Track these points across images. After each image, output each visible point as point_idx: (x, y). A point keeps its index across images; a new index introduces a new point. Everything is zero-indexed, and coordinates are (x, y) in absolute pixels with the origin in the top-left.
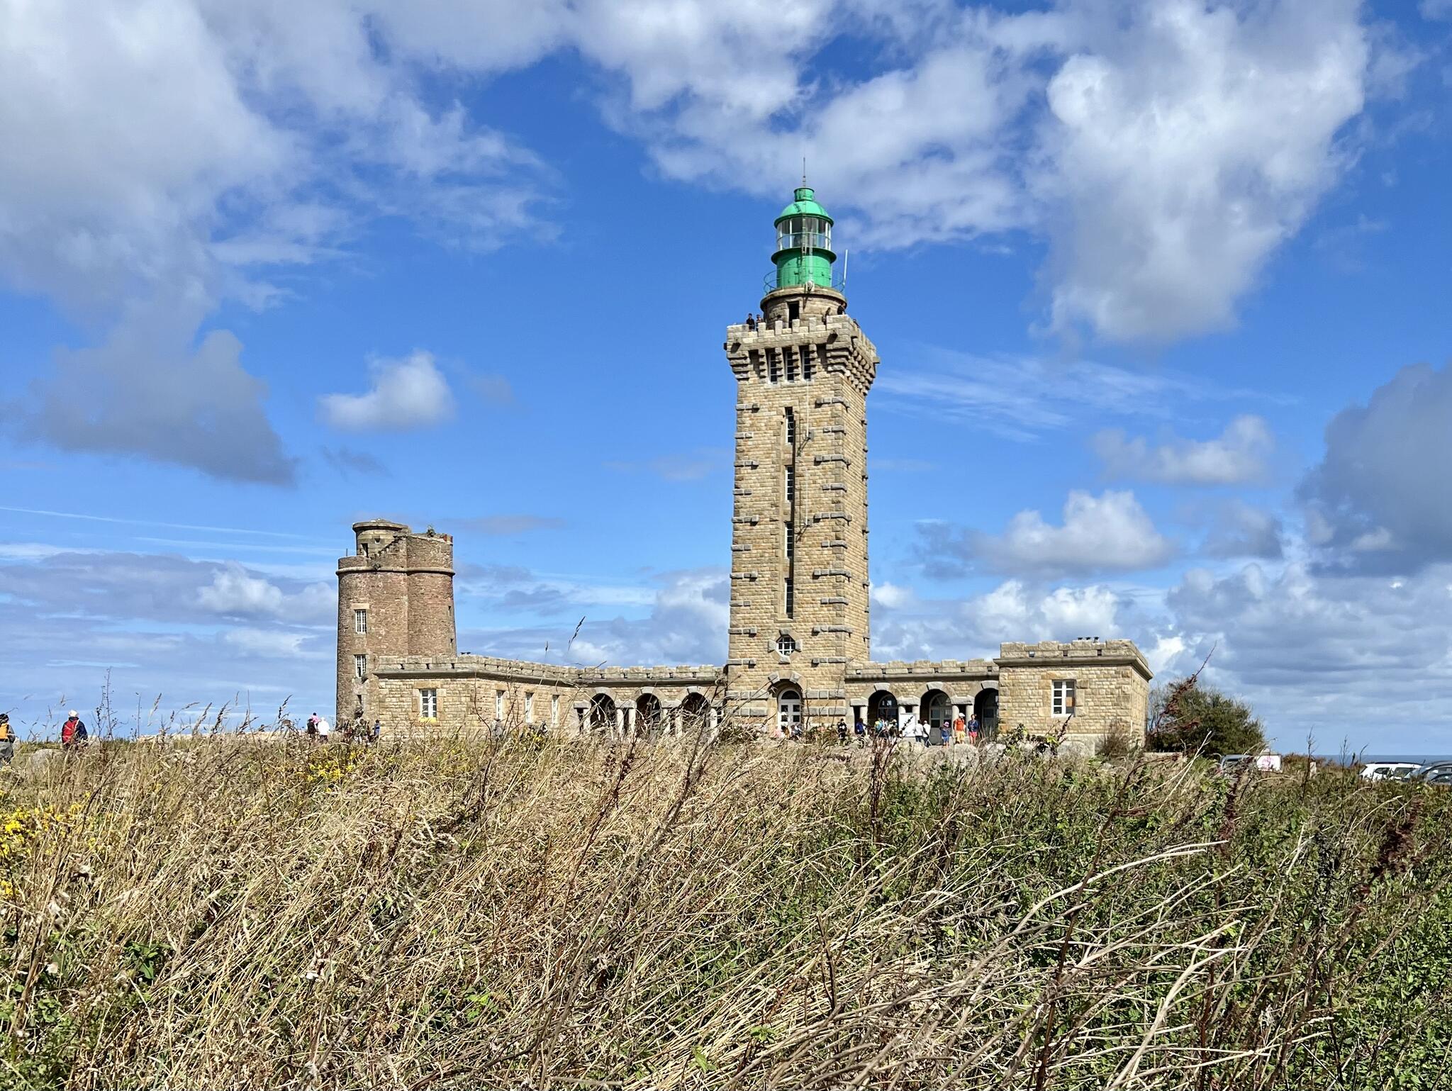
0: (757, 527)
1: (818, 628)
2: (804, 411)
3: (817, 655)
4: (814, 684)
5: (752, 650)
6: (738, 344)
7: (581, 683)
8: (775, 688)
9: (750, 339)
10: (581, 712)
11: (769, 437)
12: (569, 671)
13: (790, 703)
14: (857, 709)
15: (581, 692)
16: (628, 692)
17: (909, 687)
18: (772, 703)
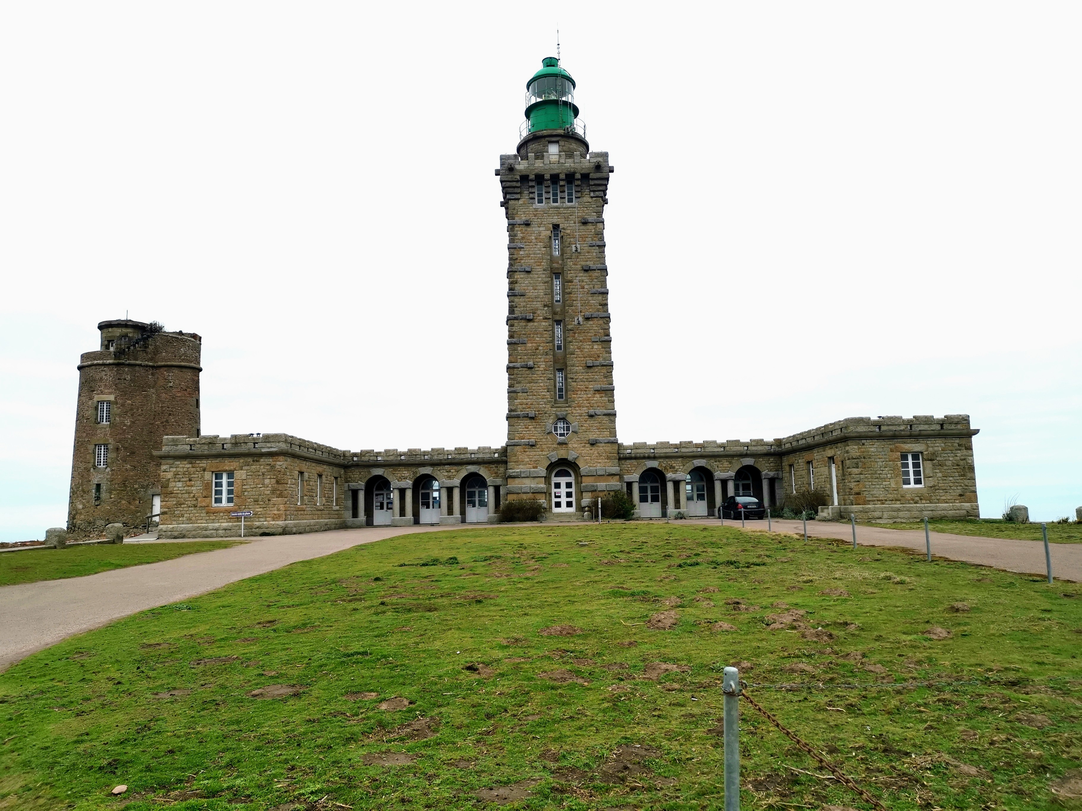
0: (530, 324)
1: (592, 411)
2: (570, 227)
3: (592, 436)
4: (589, 462)
5: (531, 432)
6: (511, 169)
7: (357, 465)
8: (551, 467)
9: (522, 166)
10: (355, 493)
11: (539, 248)
12: (344, 454)
13: (563, 481)
14: (629, 485)
15: (356, 474)
16: (406, 473)
17: (677, 464)
18: (547, 479)
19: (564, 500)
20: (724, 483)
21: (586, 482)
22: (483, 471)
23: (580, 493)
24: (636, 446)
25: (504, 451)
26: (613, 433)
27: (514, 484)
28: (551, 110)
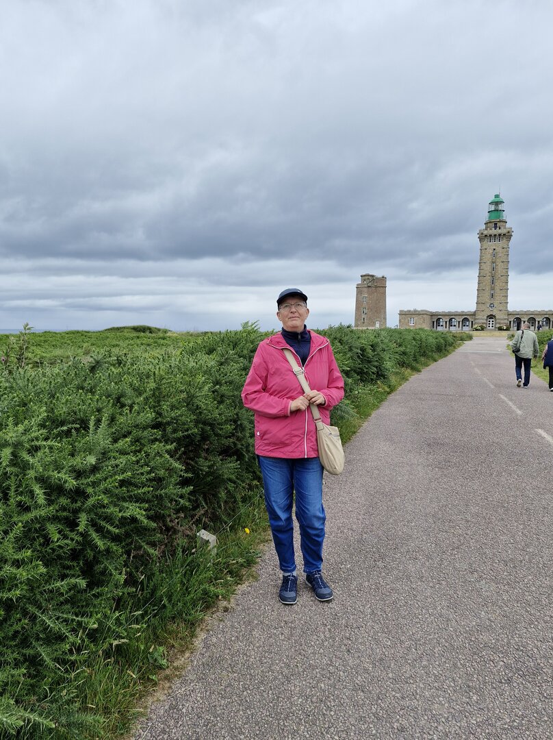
1: (501, 302)
2: (499, 249)
3: (500, 309)
4: (499, 315)
5: (483, 307)
6: (482, 234)
7: (434, 315)
8: (488, 316)
9: (485, 232)
10: (433, 322)
11: (489, 256)
12: (431, 312)
13: (491, 320)
14: (510, 322)
15: (434, 317)
16: (447, 317)
17: (525, 316)
18: (487, 320)
19: (491, 325)
20: (539, 322)
21: (497, 321)
22: (468, 317)
23: (496, 324)
24: (513, 311)
25: (475, 312)
26: (507, 307)
27: (477, 321)
28: (496, 212)
